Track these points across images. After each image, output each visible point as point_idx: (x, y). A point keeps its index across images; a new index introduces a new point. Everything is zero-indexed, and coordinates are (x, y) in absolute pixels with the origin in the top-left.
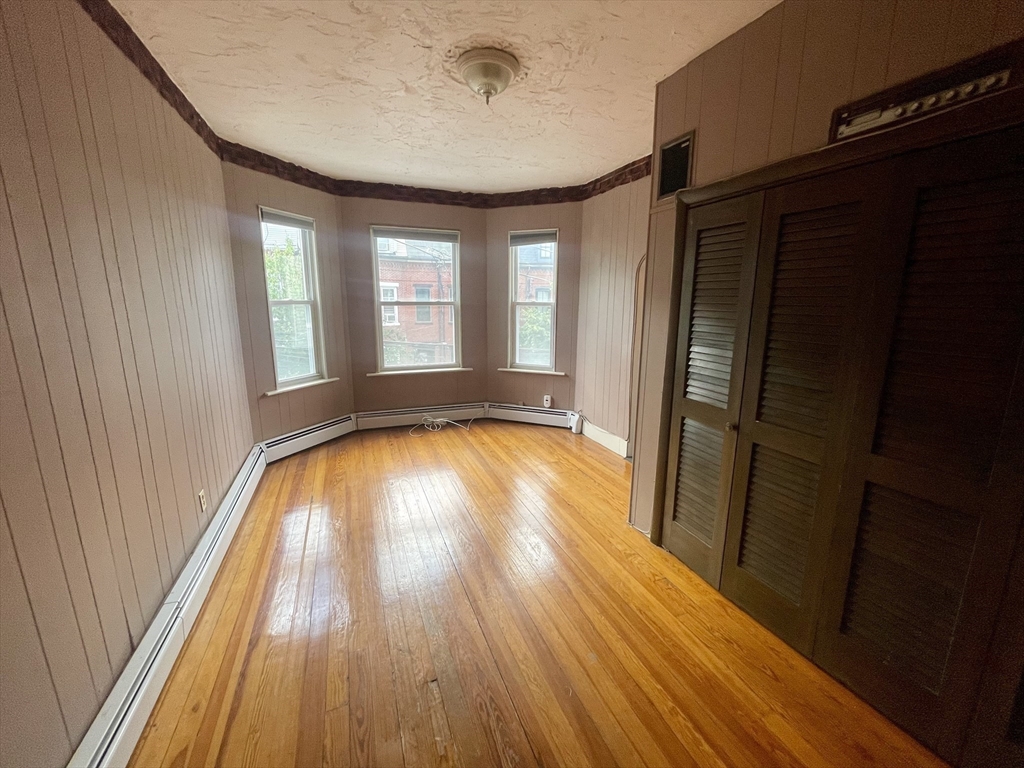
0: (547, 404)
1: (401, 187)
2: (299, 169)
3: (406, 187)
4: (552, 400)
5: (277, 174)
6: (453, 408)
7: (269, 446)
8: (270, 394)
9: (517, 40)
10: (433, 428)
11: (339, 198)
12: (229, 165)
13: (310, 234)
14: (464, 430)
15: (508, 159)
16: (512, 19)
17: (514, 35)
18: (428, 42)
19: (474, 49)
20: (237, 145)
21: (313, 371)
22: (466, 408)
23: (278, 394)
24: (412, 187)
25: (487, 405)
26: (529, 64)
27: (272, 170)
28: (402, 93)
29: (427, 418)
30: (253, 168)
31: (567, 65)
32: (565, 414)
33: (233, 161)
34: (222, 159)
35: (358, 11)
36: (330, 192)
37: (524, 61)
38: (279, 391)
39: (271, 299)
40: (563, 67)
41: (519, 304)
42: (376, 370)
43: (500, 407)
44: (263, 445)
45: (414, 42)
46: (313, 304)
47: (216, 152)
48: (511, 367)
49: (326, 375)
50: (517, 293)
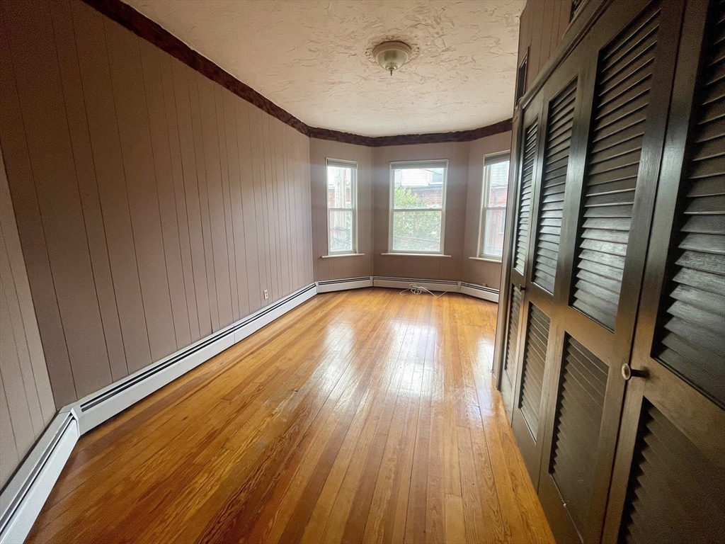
1: (410, 135)
3: (413, 135)
5: (337, 140)
6: (430, 282)
7: (320, 284)
8: (323, 257)
9: (393, 33)
10: (416, 292)
11: (374, 148)
13: (355, 170)
14: (435, 297)
15: (461, 103)
16: (381, 24)
17: (389, 31)
18: (353, 53)
19: (376, 46)
20: (318, 128)
21: (351, 249)
22: (441, 283)
23: (328, 258)
25: (460, 283)
26: (414, 41)
28: (363, 81)
29: (414, 285)
31: (437, 33)
33: (315, 137)
34: (310, 137)
35: (314, 52)
36: (369, 146)
37: (410, 42)
38: (329, 256)
39: (329, 207)
40: (436, 36)
41: (489, 209)
42: (387, 251)
43: (468, 286)
44: (317, 283)
45: (347, 55)
46: (354, 211)
47: (306, 134)
48: (480, 257)
49: (357, 251)
50: (488, 201)
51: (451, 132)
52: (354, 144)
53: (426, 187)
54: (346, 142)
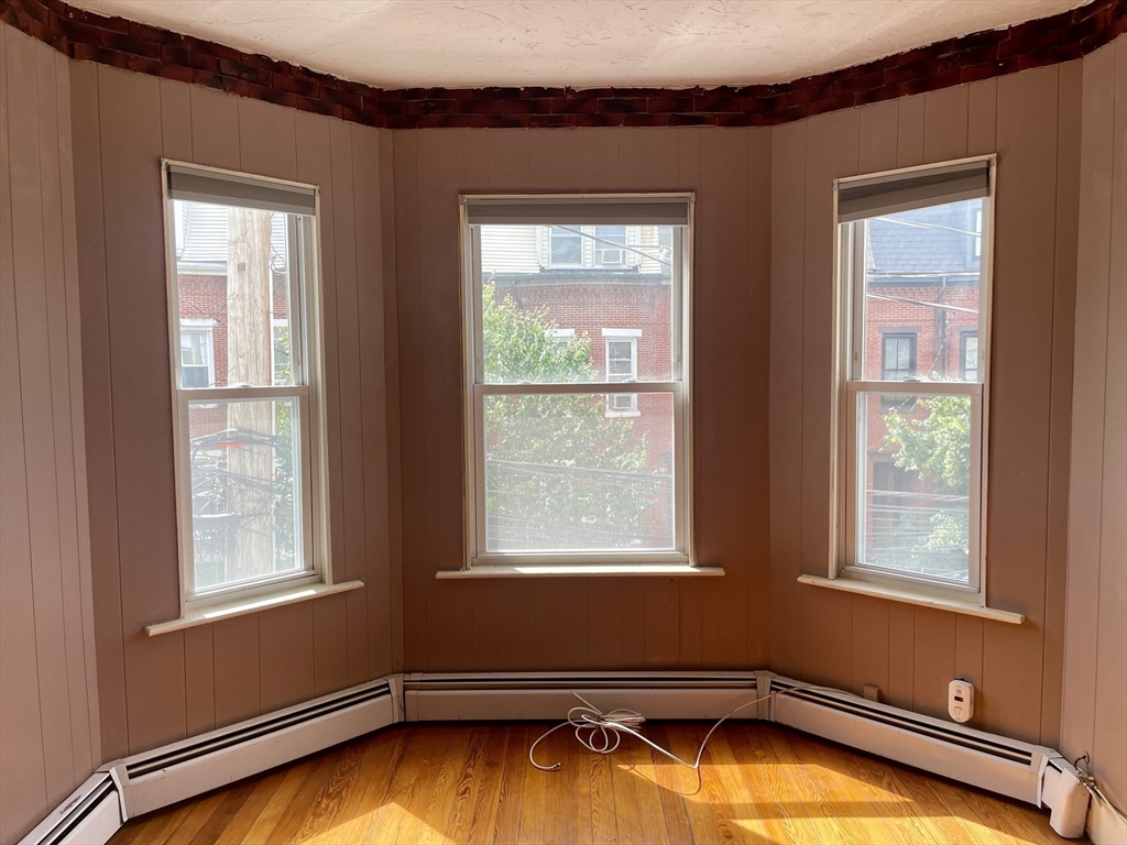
0: (960, 711)
1: (537, 91)
2: (283, 67)
3: (552, 92)
4: (978, 700)
5: (218, 82)
7: (135, 772)
8: (154, 630)
10: (599, 742)
11: (388, 133)
12: (89, 66)
13: (307, 222)
23: (184, 631)
24: (569, 90)
25: (765, 679)
27: (204, 74)
30: (152, 71)
32: (1024, 759)
33: (102, 57)
34: (72, 55)
38: (190, 618)
39: (181, 384)
41: (865, 387)
42: (459, 562)
44: (116, 772)
46: (306, 396)
47: (48, 40)
48: (839, 576)
49: (328, 574)
50: (856, 357)
51: (698, 89)
52: (300, 107)
53: (533, 278)
54: (264, 97)
